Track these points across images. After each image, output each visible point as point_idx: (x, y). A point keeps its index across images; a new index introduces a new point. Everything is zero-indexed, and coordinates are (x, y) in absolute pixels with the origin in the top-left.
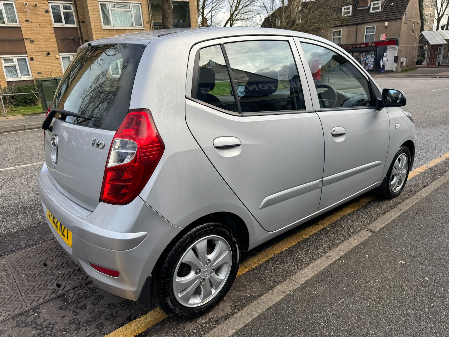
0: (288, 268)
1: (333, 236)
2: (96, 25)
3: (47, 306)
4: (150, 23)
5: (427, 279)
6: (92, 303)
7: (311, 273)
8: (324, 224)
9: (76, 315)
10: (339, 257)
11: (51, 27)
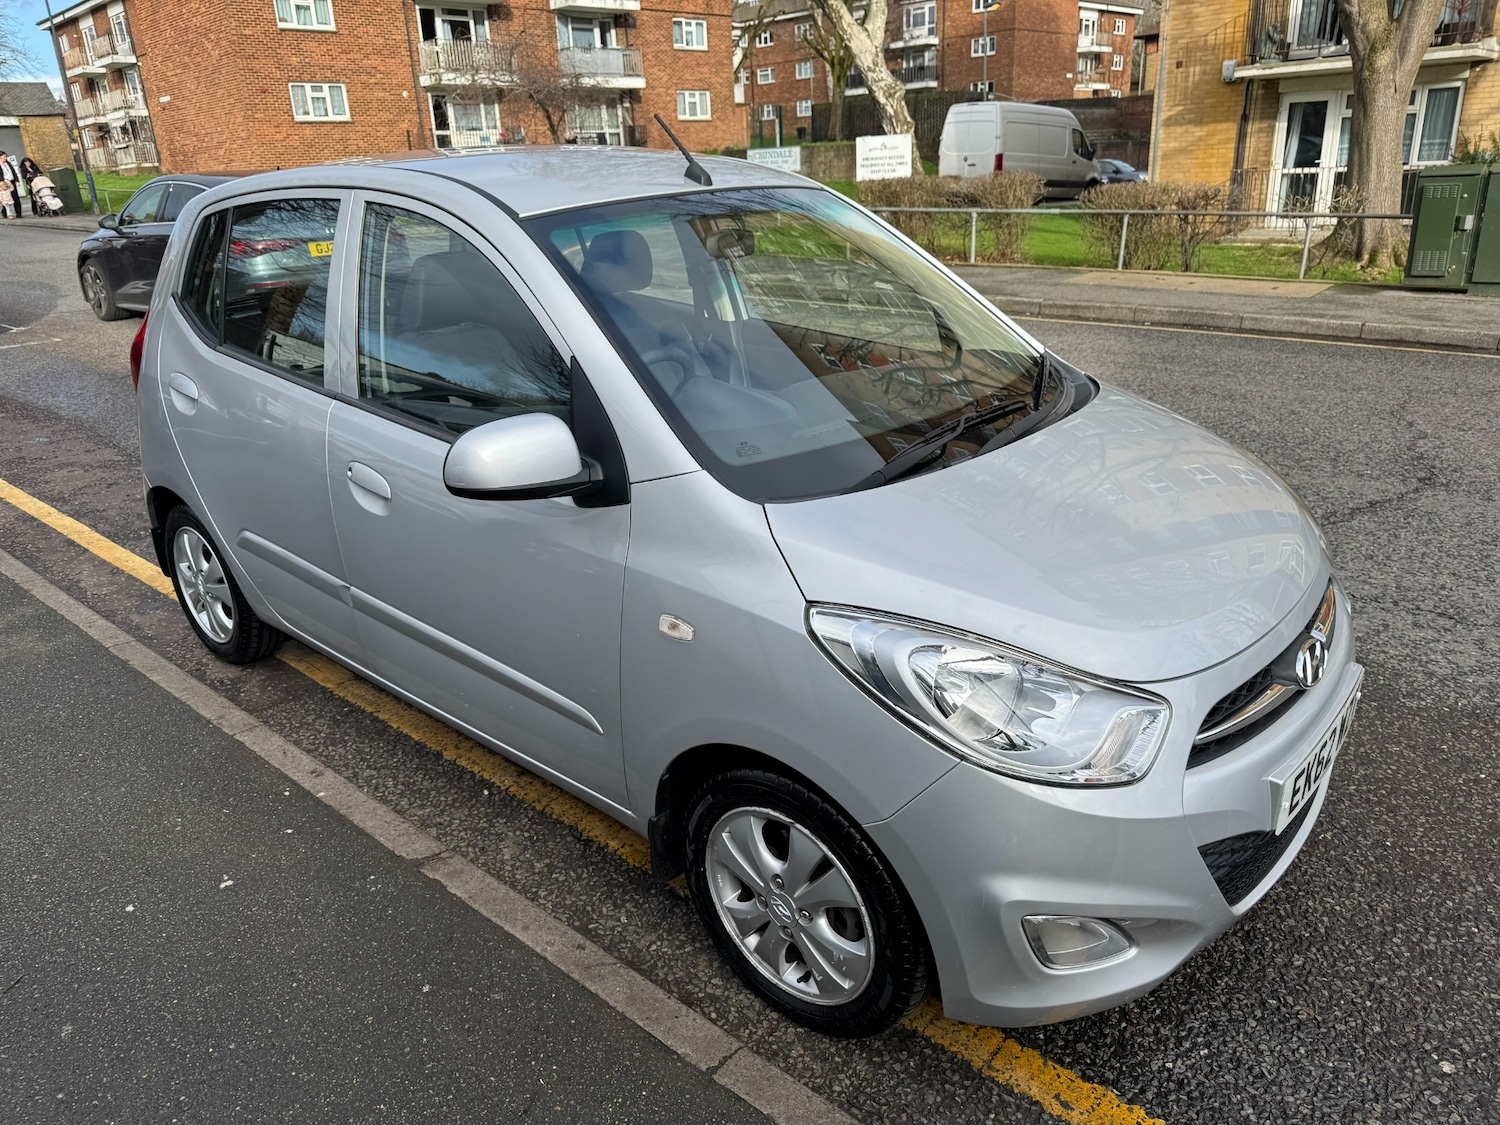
5: (132, 909)
10: (308, 789)
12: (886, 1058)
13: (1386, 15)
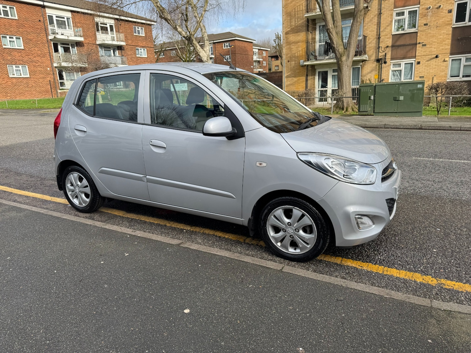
5: (102, 262)
11: (449, 27)
12: (318, 265)
13: (343, 48)
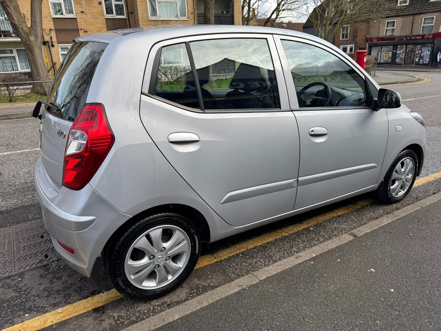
0: (256, 263)
1: (314, 236)
2: (143, 16)
3: (30, 273)
4: (194, 14)
5: (392, 290)
6: (68, 275)
7: (275, 271)
8: (309, 223)
9: (51, 284)
10: (310, 258)
11: (103, 18)
